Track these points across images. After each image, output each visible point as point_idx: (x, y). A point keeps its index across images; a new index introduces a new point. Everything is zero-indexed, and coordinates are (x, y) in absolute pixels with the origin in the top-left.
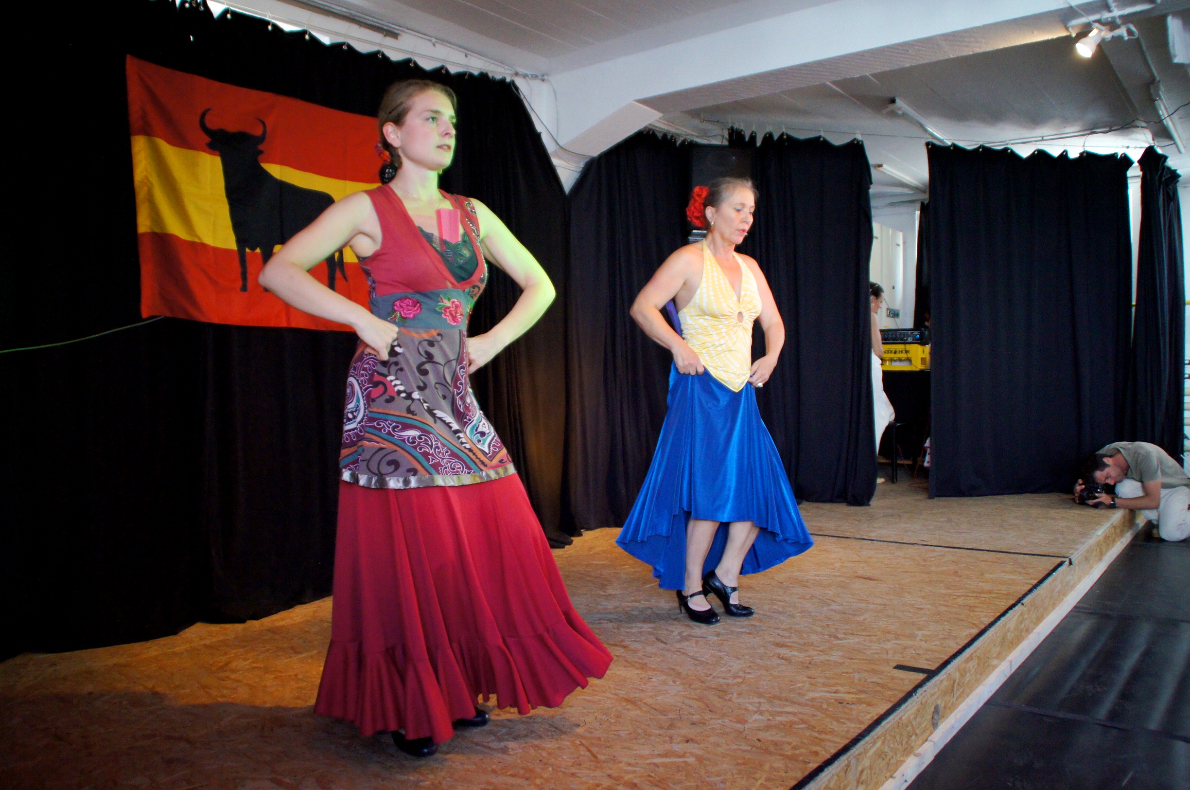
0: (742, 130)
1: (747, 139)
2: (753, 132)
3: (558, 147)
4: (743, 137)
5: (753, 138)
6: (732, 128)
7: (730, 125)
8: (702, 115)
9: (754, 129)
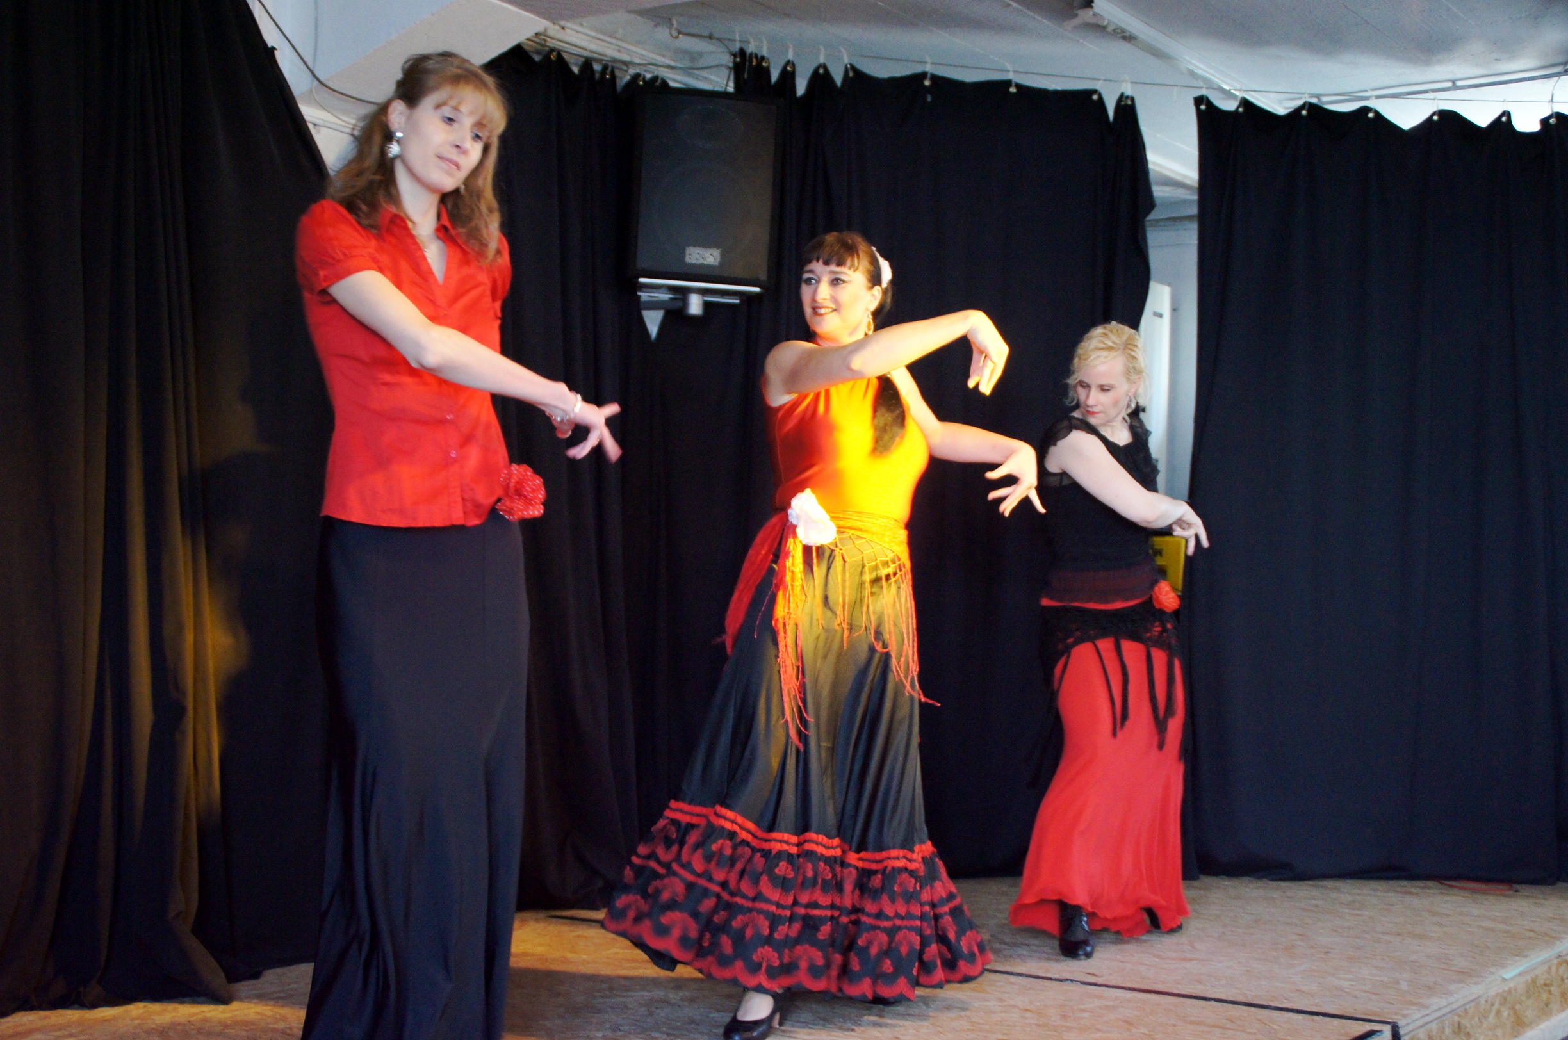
0: (763, 58)
1: (775, 76)
2: (788, 63)
3: (316, 82)
4: (767, 72)
5: (788, 76)
6: (742, 52)
7: (737, 47)
8: (675, 22)
9: (790, 56)
